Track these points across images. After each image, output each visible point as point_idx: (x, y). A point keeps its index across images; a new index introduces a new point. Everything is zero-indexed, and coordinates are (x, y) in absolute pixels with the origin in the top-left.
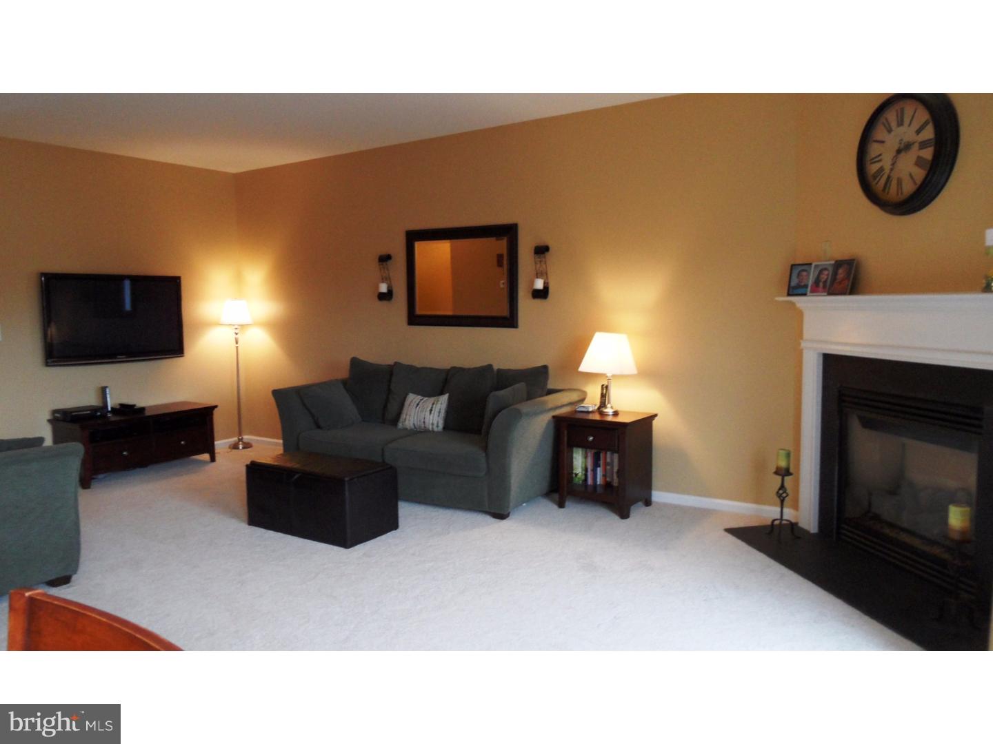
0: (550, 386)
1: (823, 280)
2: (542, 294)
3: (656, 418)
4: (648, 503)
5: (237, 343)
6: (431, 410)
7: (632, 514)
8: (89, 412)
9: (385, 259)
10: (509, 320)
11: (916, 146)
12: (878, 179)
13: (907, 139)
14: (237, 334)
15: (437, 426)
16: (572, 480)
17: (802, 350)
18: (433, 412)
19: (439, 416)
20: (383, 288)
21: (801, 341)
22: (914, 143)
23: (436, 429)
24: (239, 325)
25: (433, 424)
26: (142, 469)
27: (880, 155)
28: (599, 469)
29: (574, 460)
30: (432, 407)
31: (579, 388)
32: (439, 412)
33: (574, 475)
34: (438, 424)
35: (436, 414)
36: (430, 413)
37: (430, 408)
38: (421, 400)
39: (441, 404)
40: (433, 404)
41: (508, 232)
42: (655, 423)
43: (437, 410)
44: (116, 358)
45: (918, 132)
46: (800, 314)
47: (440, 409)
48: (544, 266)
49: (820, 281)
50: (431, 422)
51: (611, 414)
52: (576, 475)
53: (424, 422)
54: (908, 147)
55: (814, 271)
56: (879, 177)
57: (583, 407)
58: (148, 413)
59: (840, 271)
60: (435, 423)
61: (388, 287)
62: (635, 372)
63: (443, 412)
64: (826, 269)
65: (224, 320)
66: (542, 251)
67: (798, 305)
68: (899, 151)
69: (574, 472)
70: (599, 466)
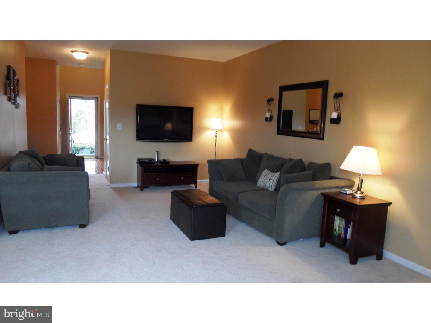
0: (332, 174)
2: (336, 121)
3: (391, 205)
4: (379, 257)
5: (216, 138)
6: (270, 179)
7: (359, 263)
8: (148, 161)
9: (270, 100)
10: (319, 136)
14: (216, 134)
15: (271, 188)
16: (333, 232)
18: (270, 180)
19: (273, 183)
20: (268, 115)
23: (270, 189)
24: (217, 130)
25: (269, 187)
26: (162, 187)
28: (349, 229)
29: (335, 221)
30: (271, 178)
31: (349, 178)
32: (273, 181)
33: (334, 230)
34: (272, 187)
35: (272, 182)
36: (269, 181)
37: (269, 178)
38: (268, 173)
39: (275, 177)
40: (272, 176)
41: (324, 85)
42: (390, 208)
43: (273, 180)
44: (163, 140)
47: (274, 179)
48: (338, 105)
50: (269, 185)
51: (359, 197)
52: (335, 230)
53: (266, 185)
57: (344, 190)
58: (171, 164)
60: (270, 186)
61: (270, 115)
62: (380, 173)
63: (275, 181)
65: (211, 127)
66: (339, 95)
69: (334, 228)
70: (350, 228)
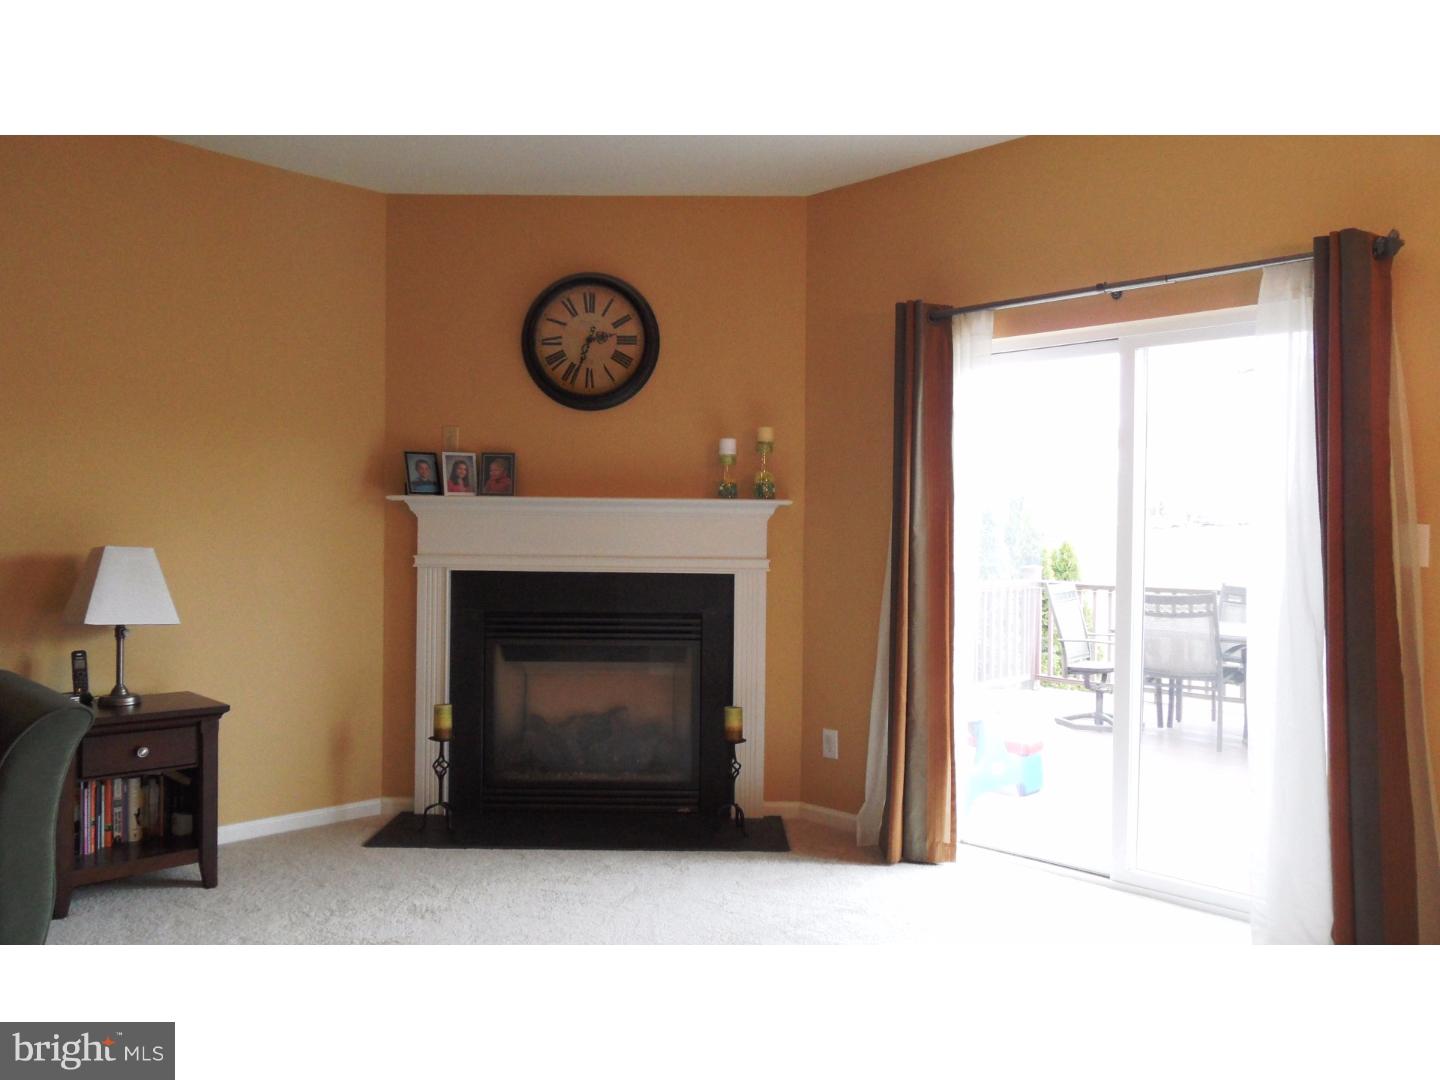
1: (462, 476)
11: (614, 339)
12: (554, 365)
13: (599, 328)
17: (416, 568)
21: (415, 557)
22: (611, 335)
27: (560, 337)
45: (616, 325)
46: (413, 520)
49: (458, 477)
54: (603, 337)
55: (447, 464)
56: (557, 363)
59: (493, 466)
64: (462, 462)
67: (413, 508)
68: (589, 340)
